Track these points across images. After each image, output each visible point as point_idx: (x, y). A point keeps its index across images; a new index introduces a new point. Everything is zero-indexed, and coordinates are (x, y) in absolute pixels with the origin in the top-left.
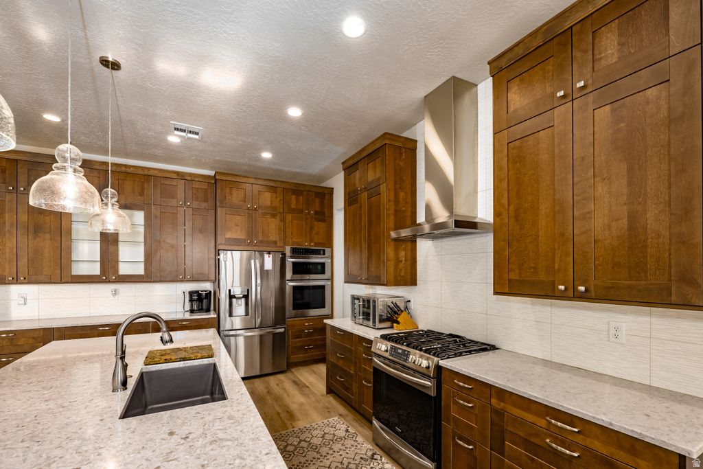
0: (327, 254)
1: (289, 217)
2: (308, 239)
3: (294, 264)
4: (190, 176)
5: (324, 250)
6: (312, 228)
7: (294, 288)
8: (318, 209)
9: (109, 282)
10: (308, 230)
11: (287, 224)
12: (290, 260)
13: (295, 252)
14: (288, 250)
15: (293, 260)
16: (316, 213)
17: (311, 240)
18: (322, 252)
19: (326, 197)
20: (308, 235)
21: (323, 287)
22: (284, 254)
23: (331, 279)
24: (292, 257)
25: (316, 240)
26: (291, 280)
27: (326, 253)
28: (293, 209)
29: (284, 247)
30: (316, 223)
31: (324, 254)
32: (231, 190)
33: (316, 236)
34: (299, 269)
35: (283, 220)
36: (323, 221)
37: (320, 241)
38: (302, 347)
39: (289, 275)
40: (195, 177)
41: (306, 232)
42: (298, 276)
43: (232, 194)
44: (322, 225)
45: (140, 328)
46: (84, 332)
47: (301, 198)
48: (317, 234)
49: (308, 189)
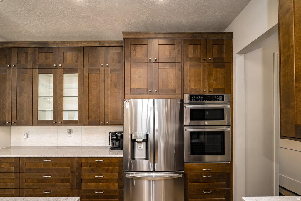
0: (226, 100)
1: (187, 66)
2: (206, 85)
3: (192, 110)
4: (108, 43)
5: (223, 96)
6: (210, 74)
7: (192, 133)
8: (216, 56)
9: (58, 125)
10: (206, 77)
11: (185, 73)
12: (188, 107)
13: (193, 98)
14: (186, 97)
15: (192, 106)
16: (214, 59)
17: (209, 87)
18: (221, 98)
19: (225, 42)
20: (206, 81)
21: (222, 133)
22: (182, 101)
23: (231, 125)
24: (190, 104)
25: (214, 86)
26: (189, 126)
27: (225, 98)
28: (191, 58)
29: (182, 95)
30: (214, 69)
31: (223, 100)
32: (135, 47)
33: (215, 82)
34: (196, 115)
35: (182, 69)
36: (222, 67)
37: (219, 87)
38: (201, 191)
39: (187, 121)
40: (112, 43)
41: (204, 79)
42: (195, 122)
43: (136, 51)
44: (221, 71)
45: (69, 162)
46: (35, 162)
47: (199, 46)
48: (215, 80)
49: (205, 37)
